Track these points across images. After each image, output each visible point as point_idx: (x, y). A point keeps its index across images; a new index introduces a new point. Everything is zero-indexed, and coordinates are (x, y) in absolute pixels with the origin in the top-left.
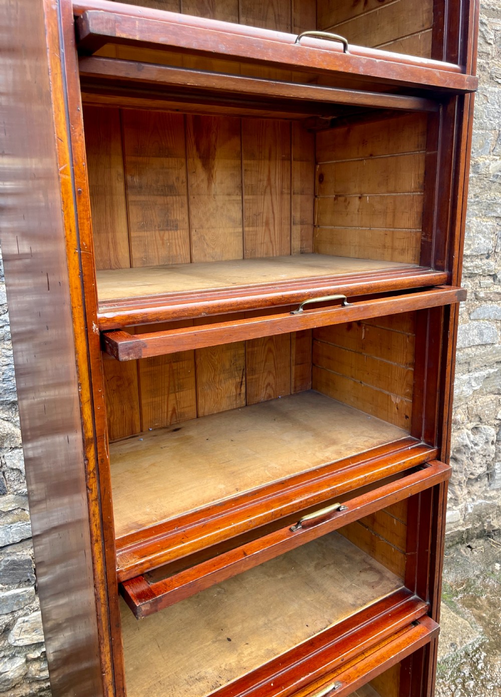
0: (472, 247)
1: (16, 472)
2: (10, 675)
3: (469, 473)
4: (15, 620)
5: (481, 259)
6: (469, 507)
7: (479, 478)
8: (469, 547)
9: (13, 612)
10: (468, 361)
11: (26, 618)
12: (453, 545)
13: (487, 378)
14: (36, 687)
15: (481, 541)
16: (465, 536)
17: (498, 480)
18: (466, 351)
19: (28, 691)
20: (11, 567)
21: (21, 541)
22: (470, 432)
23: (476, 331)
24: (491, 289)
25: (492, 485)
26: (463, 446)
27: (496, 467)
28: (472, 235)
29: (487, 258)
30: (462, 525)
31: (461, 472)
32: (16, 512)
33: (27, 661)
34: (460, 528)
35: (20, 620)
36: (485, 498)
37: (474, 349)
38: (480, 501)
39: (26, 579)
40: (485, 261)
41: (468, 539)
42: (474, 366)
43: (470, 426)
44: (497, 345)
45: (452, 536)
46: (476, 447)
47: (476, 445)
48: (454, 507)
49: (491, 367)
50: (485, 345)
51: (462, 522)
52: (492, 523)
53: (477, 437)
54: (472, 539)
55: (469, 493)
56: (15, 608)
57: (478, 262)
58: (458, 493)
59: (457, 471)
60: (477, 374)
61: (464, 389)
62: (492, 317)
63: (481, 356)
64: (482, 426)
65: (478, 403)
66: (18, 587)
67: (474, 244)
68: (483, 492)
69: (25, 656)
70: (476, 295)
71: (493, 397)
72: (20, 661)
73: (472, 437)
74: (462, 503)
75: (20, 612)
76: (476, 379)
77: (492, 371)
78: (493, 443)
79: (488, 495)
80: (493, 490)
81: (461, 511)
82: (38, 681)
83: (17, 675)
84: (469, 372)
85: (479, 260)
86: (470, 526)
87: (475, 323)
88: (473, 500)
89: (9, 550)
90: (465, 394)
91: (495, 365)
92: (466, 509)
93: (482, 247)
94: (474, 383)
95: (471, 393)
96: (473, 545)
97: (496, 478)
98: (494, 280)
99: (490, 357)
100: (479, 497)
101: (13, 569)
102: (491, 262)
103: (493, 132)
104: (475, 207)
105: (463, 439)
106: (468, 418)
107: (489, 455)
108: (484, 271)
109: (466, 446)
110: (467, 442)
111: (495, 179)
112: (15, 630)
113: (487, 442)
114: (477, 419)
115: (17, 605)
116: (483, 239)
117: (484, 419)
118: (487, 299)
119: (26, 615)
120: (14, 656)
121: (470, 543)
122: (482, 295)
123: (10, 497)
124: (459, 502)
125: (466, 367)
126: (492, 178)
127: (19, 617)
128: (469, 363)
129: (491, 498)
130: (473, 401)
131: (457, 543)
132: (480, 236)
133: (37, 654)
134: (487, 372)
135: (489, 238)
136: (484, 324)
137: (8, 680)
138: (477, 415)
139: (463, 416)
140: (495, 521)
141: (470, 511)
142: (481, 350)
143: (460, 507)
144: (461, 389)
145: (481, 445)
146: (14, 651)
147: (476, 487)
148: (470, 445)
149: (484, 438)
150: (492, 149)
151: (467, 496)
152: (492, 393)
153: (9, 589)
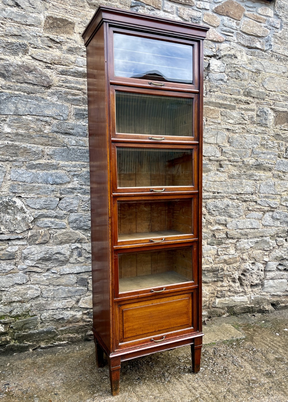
0: (244, 190)
1: (85, 251)
2: (78, 316)
3: (251, 281)
4: (81, 298)
5: (249, 195)
6: (252, 297)
7: (256, 285)
8: (254, 315)
9: (80, 295)
10: (247, 234)
11: (84, 298)
12: (245, 313)
13: (256, 242)
14: (85, 323)
15: (260, 314)
16: (251, 310)
17: (266, 288)
18: (245, 230)
19: (82, 324)
20: (81, 280)
21: (85, 272)
22: (251, 264)
23: (249, 223)
24: (255, 207)
25: (264, 290)
26: (247, 269)
27: (265, 282)
28: (243, 186)
29: (252, 195)
30: (249, 304)
31: (247, 281)
32: (84, 263)
33: (83, 314)
34: (248, 305)
35: (82, 298)
36: (261, 295)
37: (249, 230)
38: (258, 296)
39: (85, 284)
40: (251, 196)
41: (253, 311)
42: (249, 236)
43: (251, 262)
44: (260, 229)
45: (244, 308)
46: (253, 271)
47: (253, 270)
48: (245, 296)
49: (258, 238)
50: (254, 229)
51: (249, 303)
52: (265, 307)
53: (254, 267)
54: (255, 312)
55: (252, 291)
56: (81, 294)
57: (247, 196)
58: (246, 289)
59: (244, 280)
60: (251, 240)
61: (246, 245)
62: (256, 218)
63: (253, 233)
64: (256, 263)
65: (254, 252)
66: (83, 287)
67: (245, 189)
68: (259, 292)
69: (82, 312)
70: (248, 209)
71: (261, 251)
72: (81, 313)
73: (251, 266)
74: (248, 294)
75: (82, 296)
76: (251, 242)
77: (258, 240)
78: (262, 270)
79: (262, 294)
80: (265, 292)
81: (248, 298)
82: (86, 321)
83: (79, 317)
84: (248, 239)
85: (248, 196)
86: (253, 306)
87: (249, 220)
88: (254, 294)
89: (81, 274)
90: (246, 247)
91: (260, 237)
92: (251, 297)
93: (248, 191)
94: (250, 244)
95: (249, 247)
96: (256, 315)
97: (265, 286)
98: (256, 203)
99: (257, 234)
100: (257, 294)
101: (82, 280)
102: (254, 196)
103: (250, 150)
104: (244, 176)
105: (246, 266)
106: (249, 259)
107: (260, 276)
108: (251, 199)
109: (248, 269)
110: (248, 268)
111: (252, 166)
112: (81, 302)
113: (259, 270)
114: (254, 259)
115: (82, 293)
116: (249, 188)
117: (257, 260)
118: (253, 211)
119: (84, 297)
120: (79, 311)
121: (254, 314)
122: (250, 208)
123: (83, 258)
124: (247, 293)
125: (246, 237)
126: (251, 166)
127: (82, 297)
128: (247, 235)
129: (263, 295)
130: (251, 252)
131: (247, 312)
132: (247, 186)
133: (86, 312)
134: (256, 240)
135: (251, 187)
136: (252, 220)
137: (77, 318)
138: (253, 258)
139: (246, 257)
140: (266, 306)
141: (252, 298)
142: (252, 231)
143: (247, 296)
144: (244, 245)
145: (255, 270)
146: (79, 309)
147: (255, 289)
148: (250, 269)
149: (257, 267)
150: (250, 155)
151: (251, 292)
152: (260, 249)
153: (80, 287)
